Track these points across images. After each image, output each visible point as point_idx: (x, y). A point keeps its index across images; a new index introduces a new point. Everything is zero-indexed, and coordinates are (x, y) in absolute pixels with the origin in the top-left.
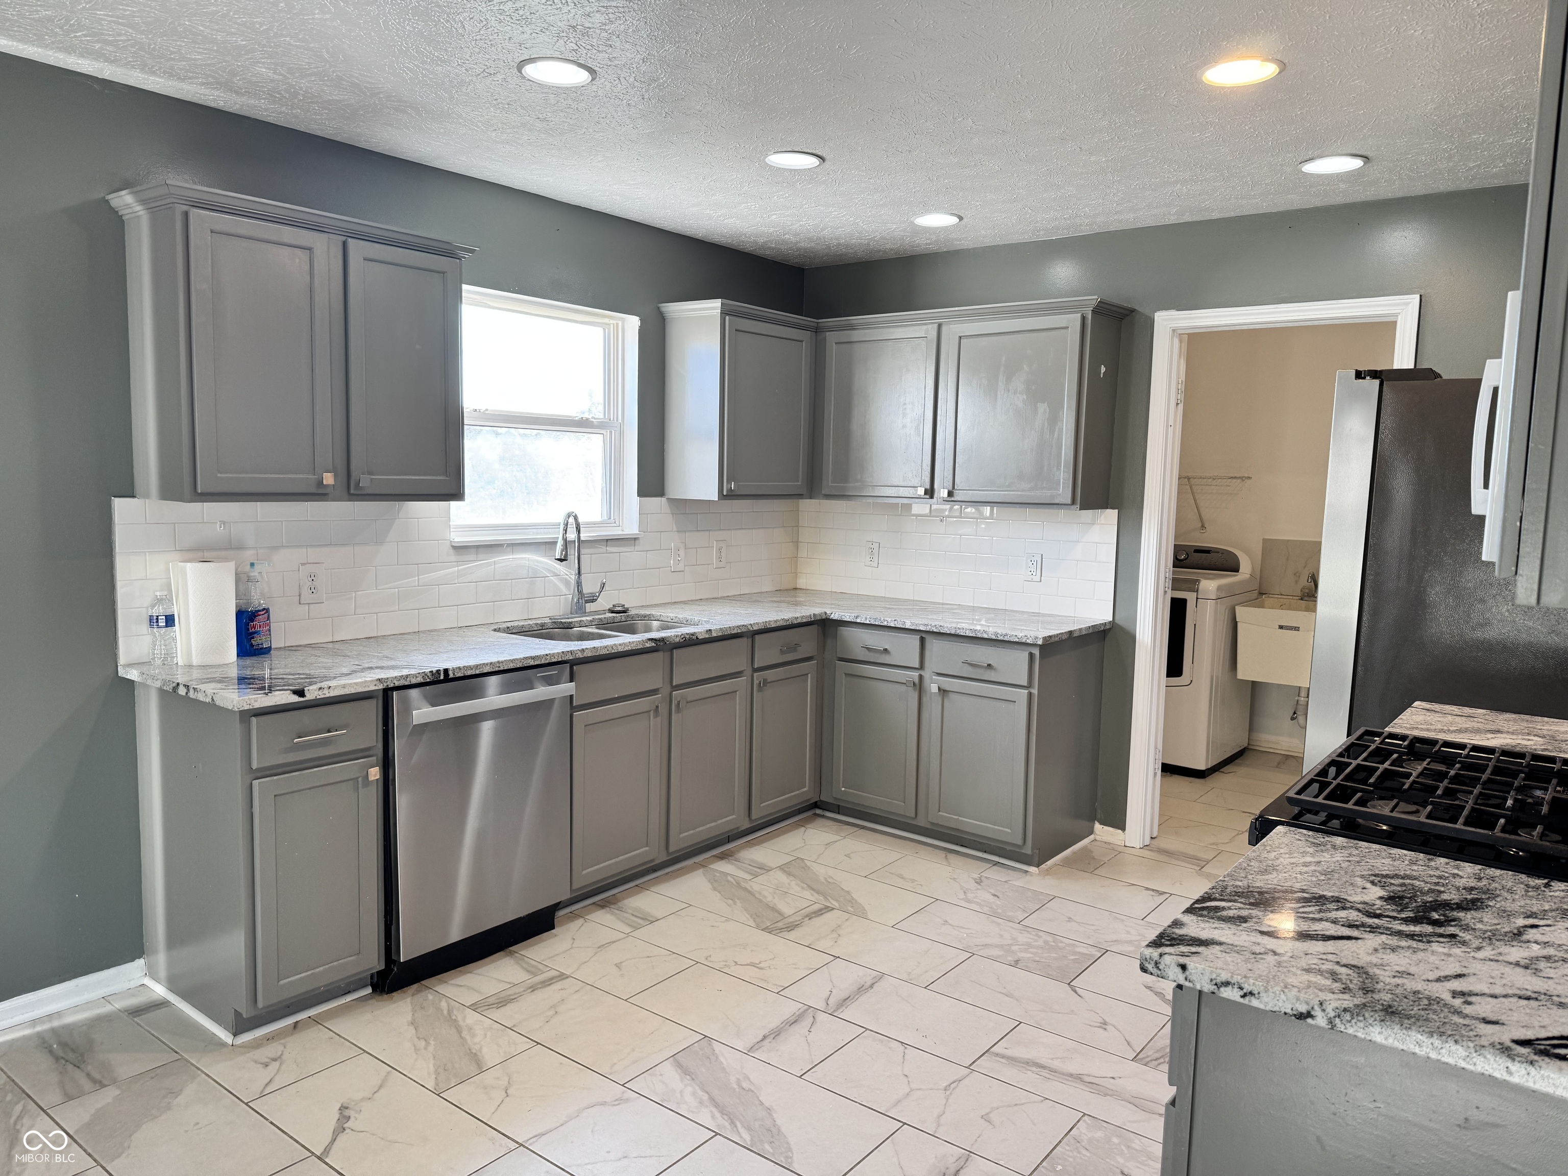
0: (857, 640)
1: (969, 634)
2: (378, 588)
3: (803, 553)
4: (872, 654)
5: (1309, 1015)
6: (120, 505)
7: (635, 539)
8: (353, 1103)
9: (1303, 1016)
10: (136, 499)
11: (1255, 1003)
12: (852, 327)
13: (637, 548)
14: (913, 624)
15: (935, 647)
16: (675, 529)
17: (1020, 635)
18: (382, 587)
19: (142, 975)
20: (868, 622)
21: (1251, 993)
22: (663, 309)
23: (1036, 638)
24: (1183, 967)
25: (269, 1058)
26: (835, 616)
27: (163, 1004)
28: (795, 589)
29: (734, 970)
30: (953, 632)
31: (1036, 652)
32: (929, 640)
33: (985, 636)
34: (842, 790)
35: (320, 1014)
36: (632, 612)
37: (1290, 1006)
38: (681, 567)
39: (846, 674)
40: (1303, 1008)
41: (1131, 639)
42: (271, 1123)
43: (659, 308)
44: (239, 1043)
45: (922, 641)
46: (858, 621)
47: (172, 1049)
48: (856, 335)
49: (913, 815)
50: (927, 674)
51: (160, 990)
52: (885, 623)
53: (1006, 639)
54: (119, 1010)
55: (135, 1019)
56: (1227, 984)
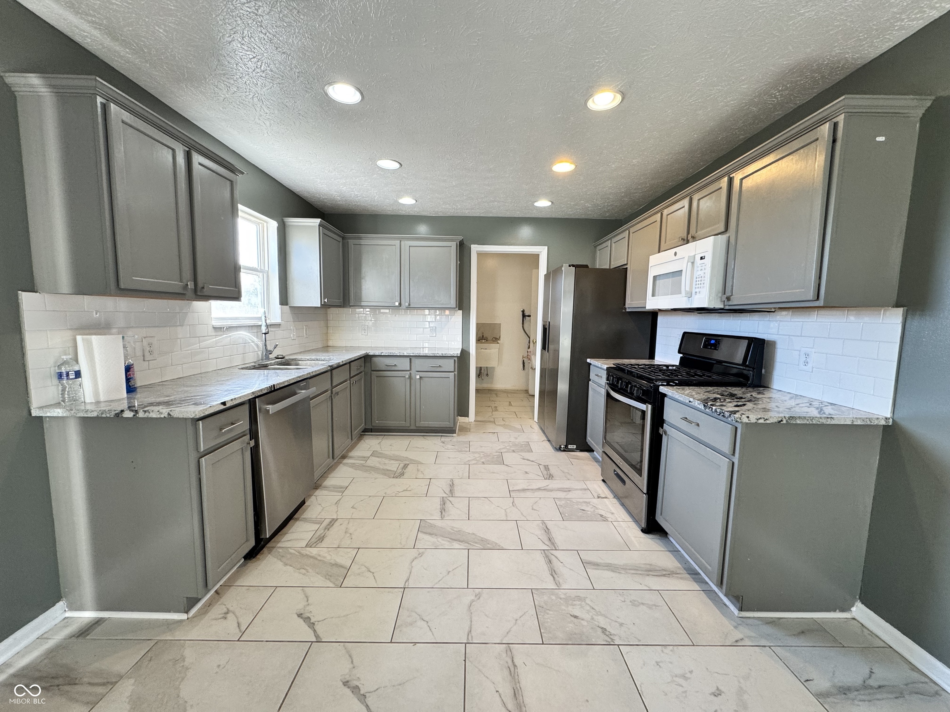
0: (382, 363)
1: (431, 355)
2: (182, 350)
3: (331, 331)
4: (388, 367)
5: (782, 421)
6: (25, 298)
7: (280, 325)
8: (303, 610)
9: (780, 422)
10: (38, 294)
11: (768, 422)
12: (360, 238)
13: (281, 329)
14: (407, 354)
15: (416, 362)
16: (292, 320)
17: (451, 353)
18: (185, 349)
19: (62, 612)
20: (387, 354)
21: (767, 419)
22: (285, 220)
23: (457, 354)
24: (748, 417)
25: (222, 614)
26: (371, 354)
27: (98, 622)
28: (328, 346)
29: (400, 494)
30: (425, 355)
31: (456, 359)
32: (413, 359)
33: (438, 355)
34: (377, 422)
35: (225, 581)
36: (287, 358)
37: (777, 420)
38: (295, 338)
39: (377, 376)
40: (780, 419)
41: (469, 354)
42: (267, 641)
43: (283, 219)
44: (191, 616)
45: (410, 359)
46: (383, 354)
47: (144, 640)
48: (363, 242)
49: (409, 425)
50: (413, 372)
51: (89, 615)
52: (395, 354)
53: (446, 355)
54: (64, 639)
55: (88, 637)
56: (760, 418)
